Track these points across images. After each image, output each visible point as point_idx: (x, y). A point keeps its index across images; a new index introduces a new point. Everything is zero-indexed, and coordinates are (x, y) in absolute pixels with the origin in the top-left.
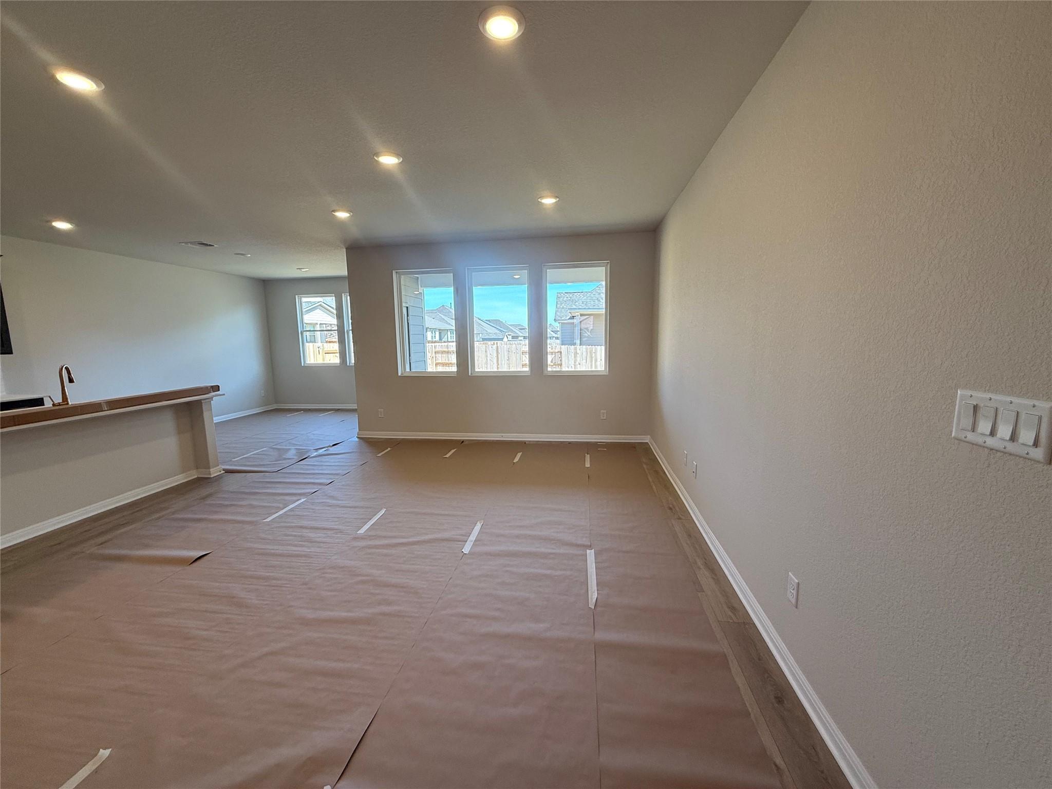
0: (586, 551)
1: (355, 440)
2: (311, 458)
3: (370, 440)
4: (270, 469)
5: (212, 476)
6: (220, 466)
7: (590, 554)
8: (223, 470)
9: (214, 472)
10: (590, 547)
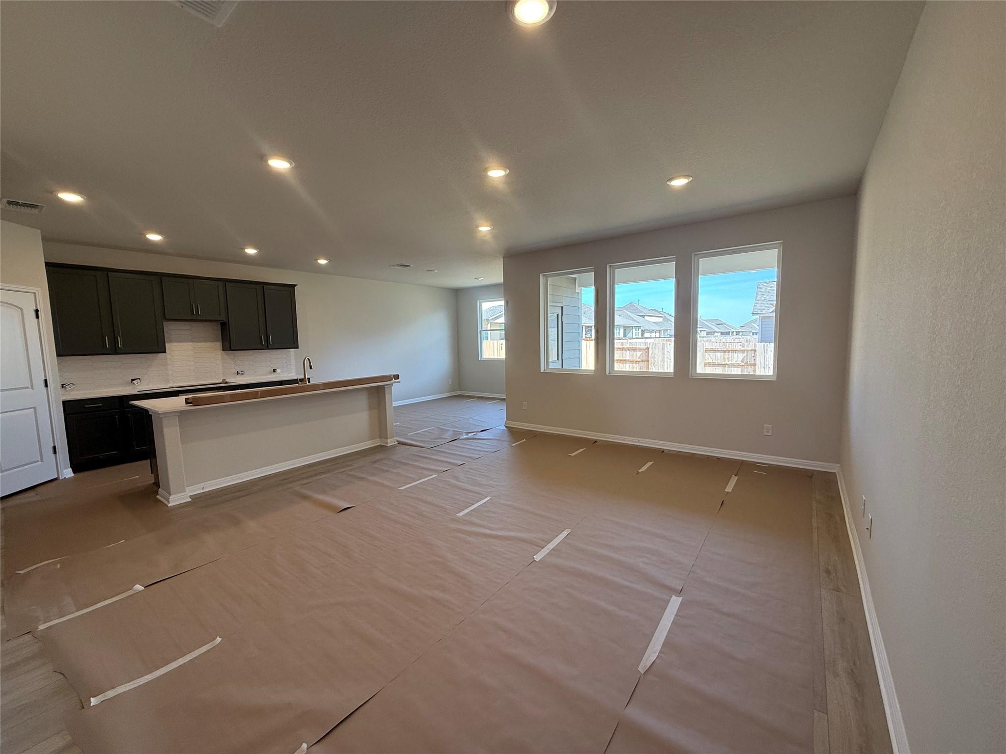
0: (671, 597)
1: (502, 428)
2: (461, 440)
3: (514, 430)
4: (426, 445)
5: (388, 445)
6: (395, 438)
7: (675, 602)
8: (397, 441)
9: (391, 442)
10: (679, 593)
